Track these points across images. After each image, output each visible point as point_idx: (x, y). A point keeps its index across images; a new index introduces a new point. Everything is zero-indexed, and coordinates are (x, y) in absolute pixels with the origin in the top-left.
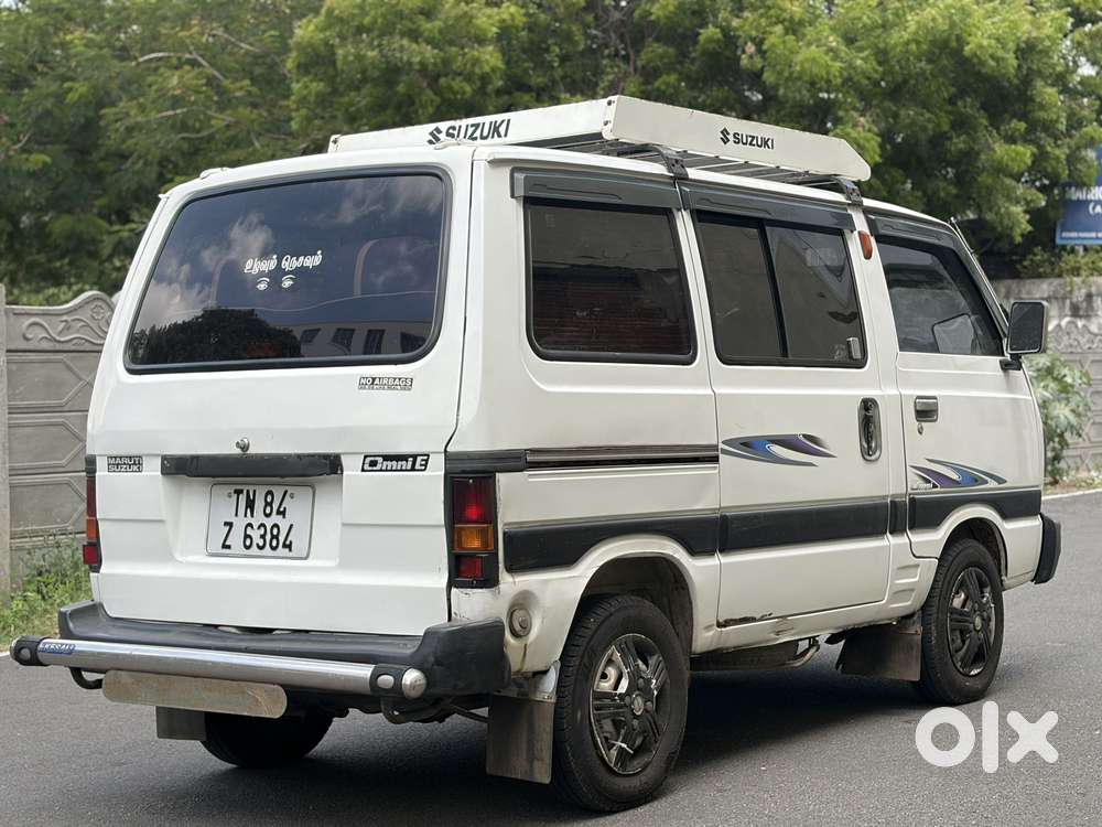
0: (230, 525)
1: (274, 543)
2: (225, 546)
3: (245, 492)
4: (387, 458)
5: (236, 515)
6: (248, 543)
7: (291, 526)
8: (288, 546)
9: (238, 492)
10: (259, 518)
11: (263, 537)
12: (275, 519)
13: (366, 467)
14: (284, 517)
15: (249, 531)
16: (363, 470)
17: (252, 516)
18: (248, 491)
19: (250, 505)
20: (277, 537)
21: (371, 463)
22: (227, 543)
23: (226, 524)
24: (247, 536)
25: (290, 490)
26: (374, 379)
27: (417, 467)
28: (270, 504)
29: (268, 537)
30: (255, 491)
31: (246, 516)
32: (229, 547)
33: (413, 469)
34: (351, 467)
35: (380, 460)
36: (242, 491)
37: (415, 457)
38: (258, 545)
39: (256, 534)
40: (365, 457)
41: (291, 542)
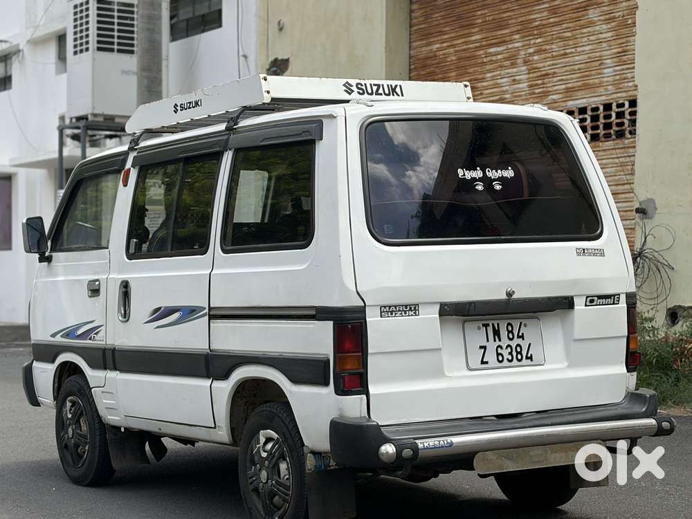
0: (485, 348)
1: (519, 357)
2: (483, 362)
3: (491, 325)
4: (600, 297)
5: (488, 341)
6: (500, 358)
7: (530, 344)
8: (531, 358)
9: (486, 326)
10: (505, 342)
11: (511, 353)
12: (516, 341)
13: (588, 304)
14: (523, 339)
15: (500, 351)
16: (586, 305)
17: (500, 340)
18: (493, 325)
19: (497, 333)
20: (520, 353)
21: (591, 300)
22: (484, 360)
23: (481, 347)
24: (498, 354)
25: (524, 322)
26: (584, 250)
27: (616, 302)
28: (512, 332)
29: (514, 354)
30: (498, 324)
31: (495, 341)
32: (487, 363)
33: (614, 304)
34: (579, 304)
35: (596, 298)
36: (488, 325)
37: (614, 296)
38: (508, 359)
39: (505, 353)
40: (587, 297)
41: (531, 355)
